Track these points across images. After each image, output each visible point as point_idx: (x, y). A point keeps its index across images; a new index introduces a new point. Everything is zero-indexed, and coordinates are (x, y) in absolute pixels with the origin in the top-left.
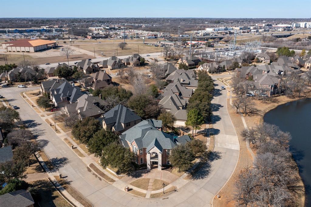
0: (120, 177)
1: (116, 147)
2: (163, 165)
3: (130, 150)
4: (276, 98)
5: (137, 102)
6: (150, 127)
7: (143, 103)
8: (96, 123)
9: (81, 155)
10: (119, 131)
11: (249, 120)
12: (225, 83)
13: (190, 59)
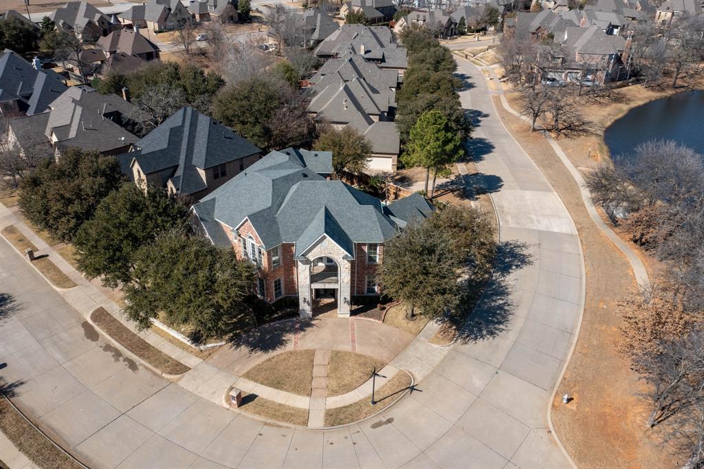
0: (206, 353)
1: (183, 247)
2: (354, 300)
3: (233, 254)
4: (619, 90)
5: (241, 100)
6: (298, 170)
7: (260, 104)
8: (104, 167)
9: (64, 281)
10: (191, 195)
11: (573, 148)
12: (472, 59)
13: (371, 4)
